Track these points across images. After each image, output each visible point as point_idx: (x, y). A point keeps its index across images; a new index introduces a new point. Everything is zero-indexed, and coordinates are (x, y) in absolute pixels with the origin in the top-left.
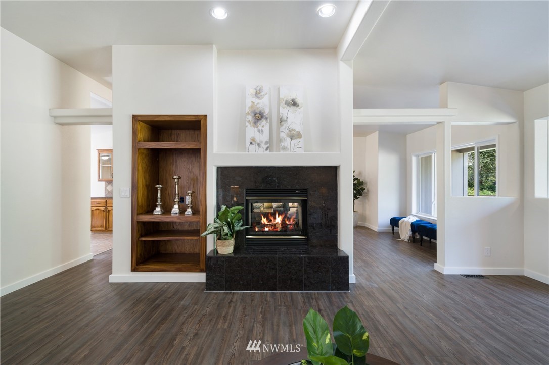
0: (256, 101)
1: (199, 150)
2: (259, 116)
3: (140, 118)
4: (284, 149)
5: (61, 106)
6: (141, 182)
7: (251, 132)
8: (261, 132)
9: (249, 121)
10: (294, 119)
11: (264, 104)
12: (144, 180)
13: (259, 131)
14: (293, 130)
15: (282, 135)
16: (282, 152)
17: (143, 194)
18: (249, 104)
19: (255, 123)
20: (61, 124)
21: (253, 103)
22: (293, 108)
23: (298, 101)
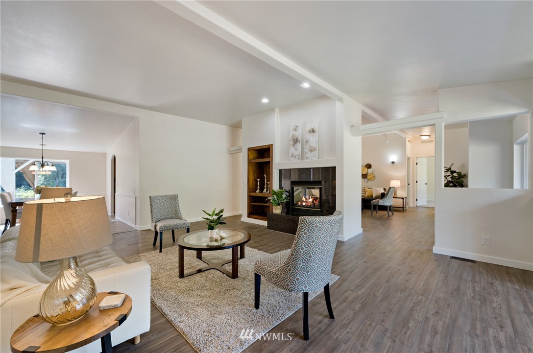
0: (294, 133)
1: (269, 162)
2: (296, 141)
3: (253, 149)
4: (307, 158)
5: (232, 146)
6: (252, 177)
7: (292, 150)
8: (296, 149)
9: (291, 145)
10: (313, 140)
11: (299, 134)
12: (253, 177)
13: (295, 149)
14: (312, 147)
15: (306, 150)
16: (305, 160)
17: (253, 183)
18: (291, 135)
19: (294, 145)
20: (232, 154)
21: (293, 134)
22: (312, 134)
23: (315, 130)
